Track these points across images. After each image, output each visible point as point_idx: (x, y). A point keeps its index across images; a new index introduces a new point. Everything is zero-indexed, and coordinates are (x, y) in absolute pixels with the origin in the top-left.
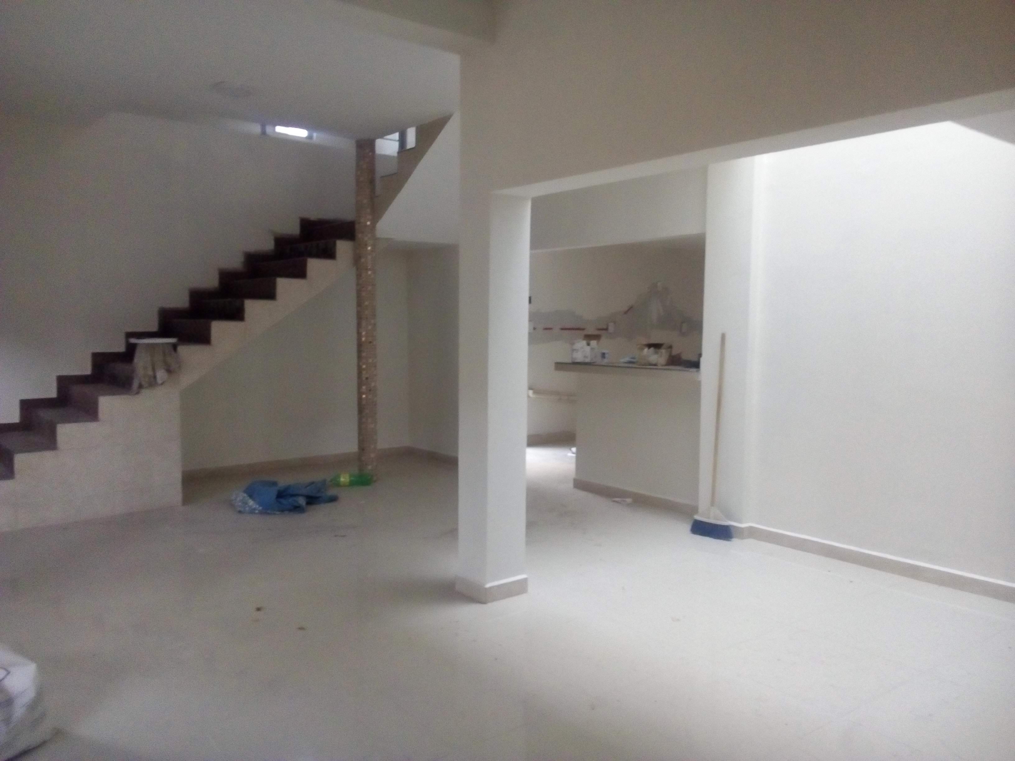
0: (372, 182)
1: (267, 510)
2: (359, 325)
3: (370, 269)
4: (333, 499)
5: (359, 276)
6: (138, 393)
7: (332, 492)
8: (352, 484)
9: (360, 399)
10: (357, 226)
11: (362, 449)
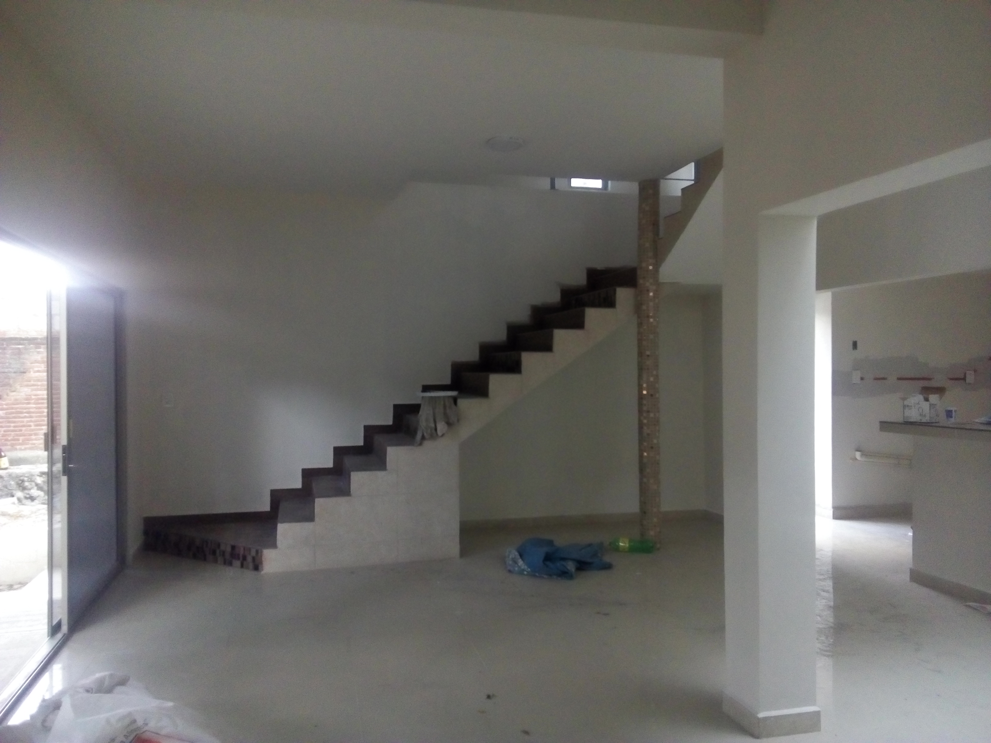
0: (655, 224)
1: (535, 573)
2: (640, 377)
3: (652, 317)
4: (608, 567)
5: (640, 325)
6: (421, 444)
7: (607, 559)
8: (633, 550)
9: (641, 456)
10: (639, 272)
11: (643, 512)
